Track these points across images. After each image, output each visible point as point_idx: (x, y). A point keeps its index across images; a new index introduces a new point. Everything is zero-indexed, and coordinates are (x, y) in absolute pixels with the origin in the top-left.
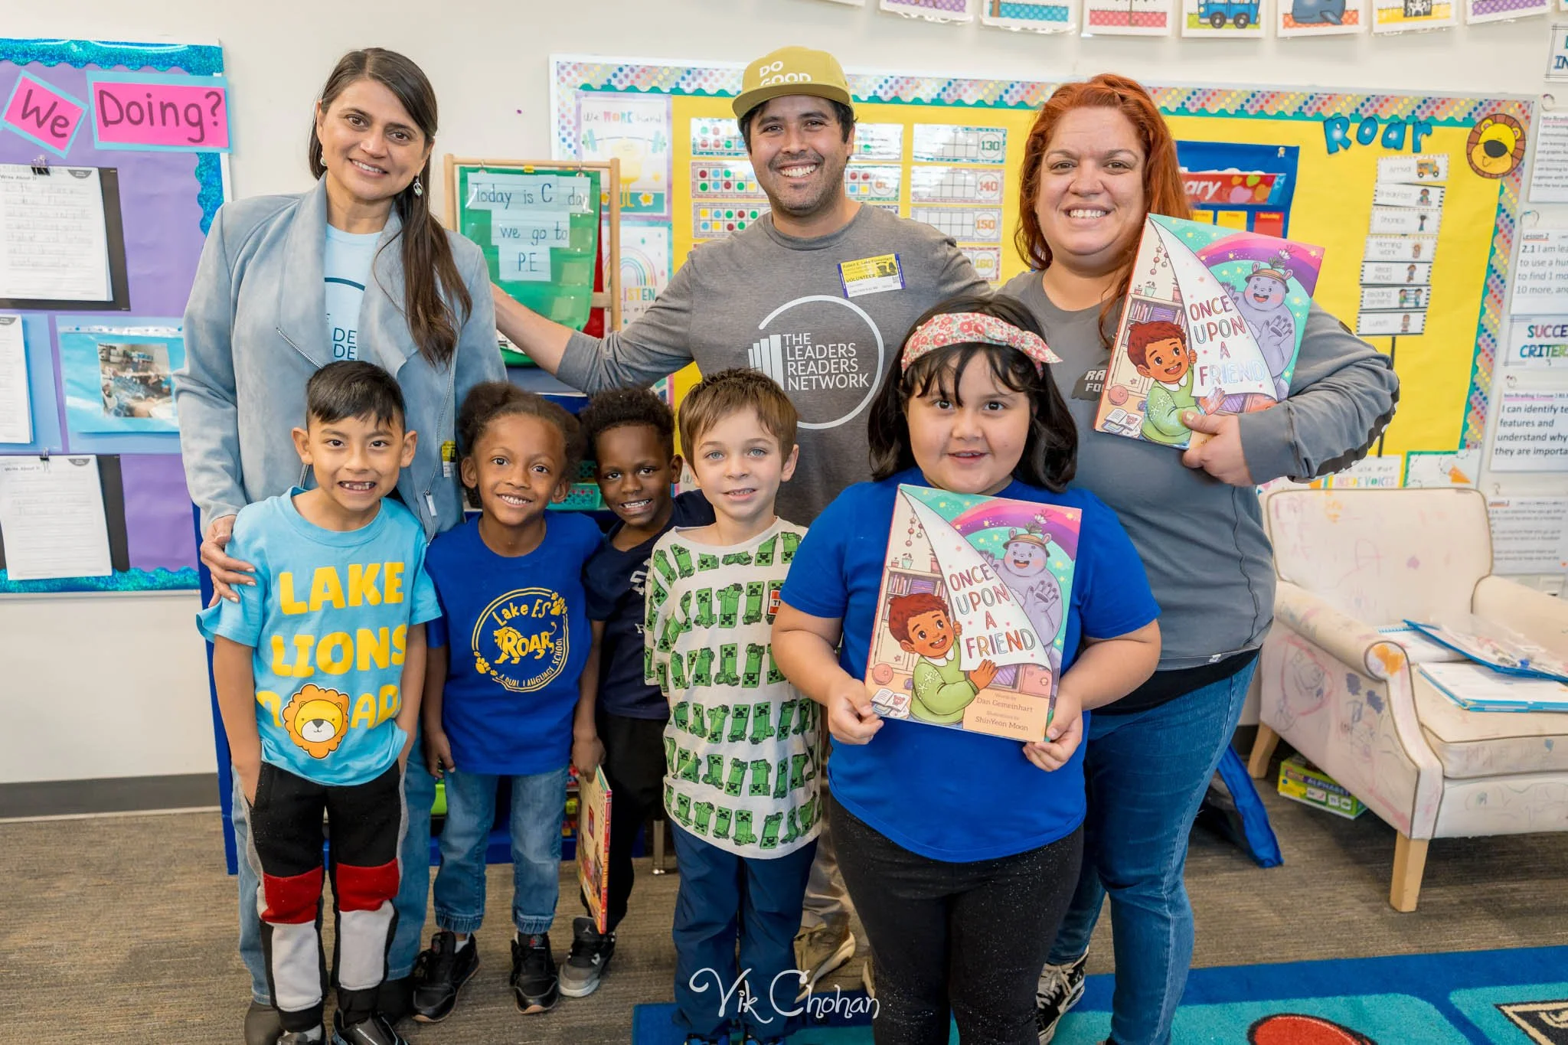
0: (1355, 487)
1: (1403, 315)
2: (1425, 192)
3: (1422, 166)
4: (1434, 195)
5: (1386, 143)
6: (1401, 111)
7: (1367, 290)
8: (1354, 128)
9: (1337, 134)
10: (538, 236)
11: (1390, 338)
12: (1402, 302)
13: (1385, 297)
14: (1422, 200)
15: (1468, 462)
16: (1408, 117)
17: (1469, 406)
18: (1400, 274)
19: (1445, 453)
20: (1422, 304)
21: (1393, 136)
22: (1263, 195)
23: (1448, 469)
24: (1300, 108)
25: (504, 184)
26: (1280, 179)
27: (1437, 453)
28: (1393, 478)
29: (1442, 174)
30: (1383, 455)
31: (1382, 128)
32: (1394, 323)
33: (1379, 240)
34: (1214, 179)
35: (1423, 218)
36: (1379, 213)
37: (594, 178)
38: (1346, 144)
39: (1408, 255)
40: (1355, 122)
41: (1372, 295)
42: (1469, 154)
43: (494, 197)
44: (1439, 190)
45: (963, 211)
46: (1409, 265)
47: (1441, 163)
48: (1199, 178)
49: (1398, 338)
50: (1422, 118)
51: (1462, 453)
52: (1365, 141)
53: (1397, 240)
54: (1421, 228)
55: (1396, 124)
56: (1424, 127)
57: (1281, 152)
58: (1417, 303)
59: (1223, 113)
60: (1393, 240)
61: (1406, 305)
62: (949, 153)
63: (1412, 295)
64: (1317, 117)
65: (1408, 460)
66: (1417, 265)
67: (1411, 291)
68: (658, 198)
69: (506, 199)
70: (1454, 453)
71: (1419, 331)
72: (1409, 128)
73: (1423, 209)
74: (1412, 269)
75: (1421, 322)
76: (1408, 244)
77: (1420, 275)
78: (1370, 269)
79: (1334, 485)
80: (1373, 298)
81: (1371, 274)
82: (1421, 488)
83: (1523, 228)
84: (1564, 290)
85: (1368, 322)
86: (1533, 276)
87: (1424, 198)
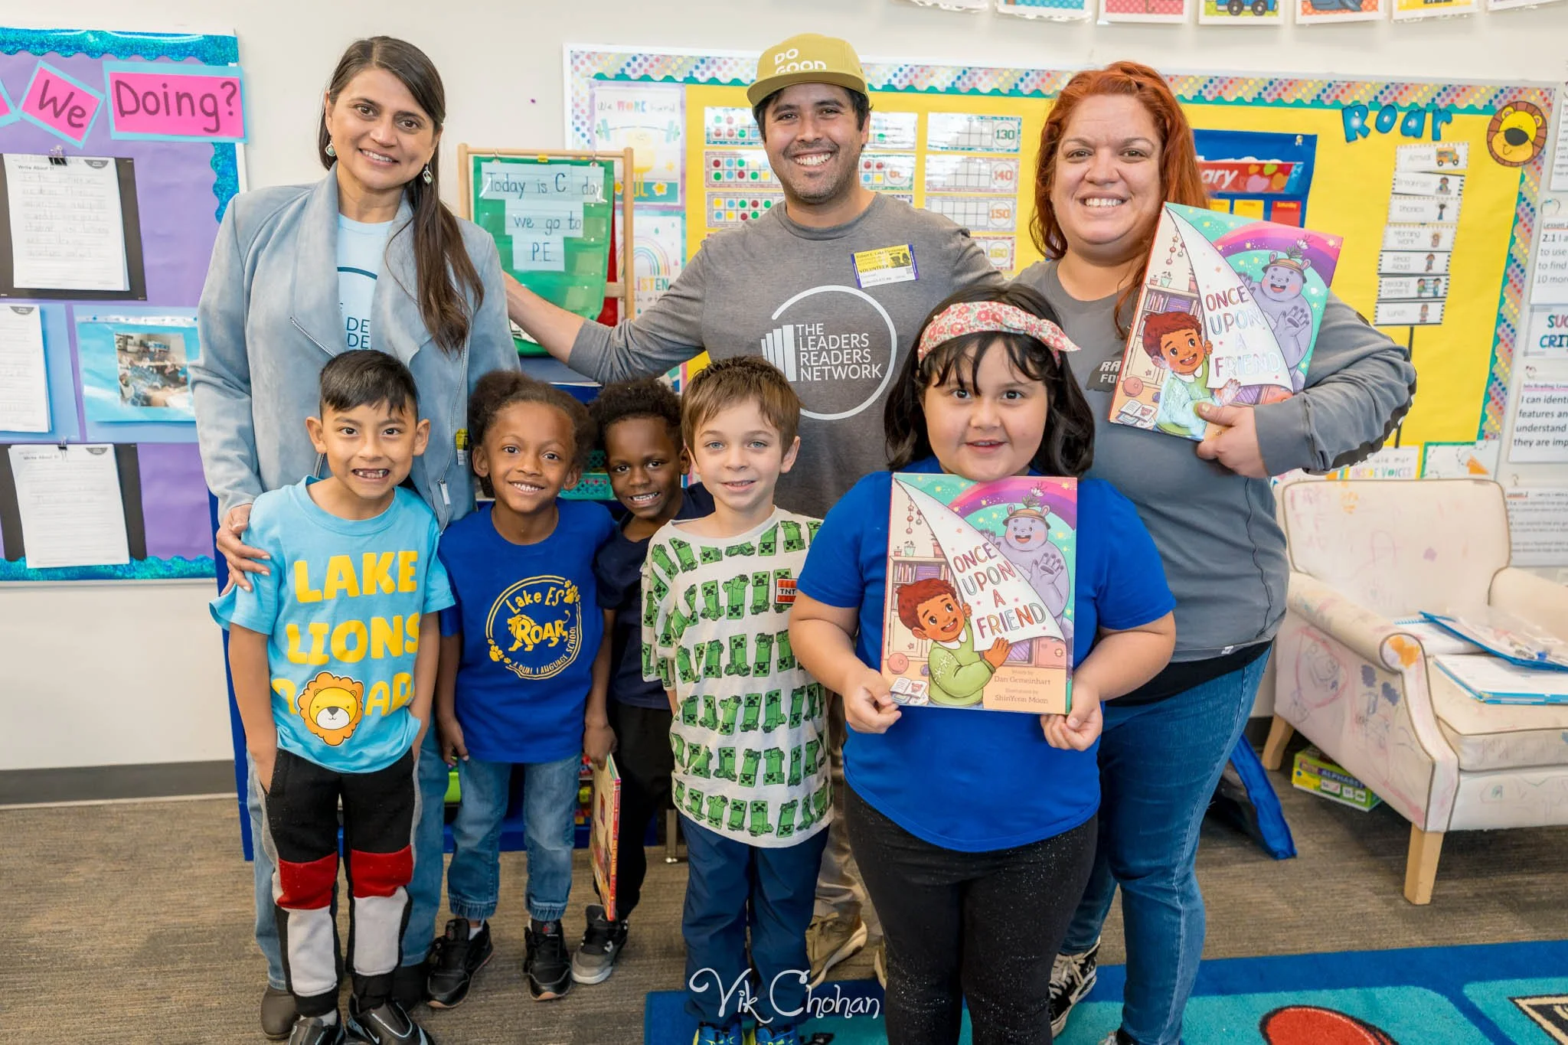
0: (1373, 478)
1: (1420, 305)
2: (1445, 181)
3: (1442, 155)
4: (1454, 183)
5: (1405, 131)
6: (1421, 99)
7: (1385, 280)
8: (1373, 115)
9: (1356, 122)
10: (552, 225)
11: (1408, 328)
12: (1420, 292)
13: (1403, 287)
14: (1441, 189)
15: (1486, 453)
16: (1428, 104)
17: (1488, 397)
18: (1418, 264)
19: (1463, 444)
20: (1440, 293)
21: (1413, 123)
22: (1280, 183)
23: (1465, 460)
24: (1319, 96)
25: (518, 173)
26: (1297, 168)
27: (1455, 444)
28: (1409, 469)
29: (1461, 164)
30: (1400, 446)
31: (1401, 116)
32: (1413, 312)
33: (1397, 229)
34: (1231, 168)
35: (1442, 207)
36: (1398, 203)
37: (608, 167)
38: (1365, 132)
39: (1427, 245)
40: (1374, 109)
41: (1389, 284)
42: (1489, 143)
43: (508, 187)
44: (1459, 178)
45: (977, 200)
46: (1427, 254)
47: (1461, 152)
48: (1216, 167)
49: (1416, 328)
50: (1442, 106)
51: (1480, 443)
52: (1382, 128)
53: (1417, 229)
54: (1440, 217)
55: (1416, 112)
56: (1444, 115)
57: (1299, 141)
58: (1436, 293)
59: (1240, 101)
60: (1412, 229)
61: (1424, 295)
62: (964, 142)
63: (1430, 284)
64: (1334, 106)
65: (1426, 451)
66: (1435, 254)
68: (672, 187)
69: (520, 188)
70: (1473, 444)
71: (1438, 321)
72: (1429, 116)
73: (1442, 198)
74: (1431, 258)
75: (1439, 312)
77: (1439, 265)
78: (1388, 258)
79: (1350, 477)
80: (1391, 286)
81: (1389, 264)
82: (1439, 479)
83: (1544, 217)
85: (1385, 312)
86: (1554, 266)
87: (1444, 187)
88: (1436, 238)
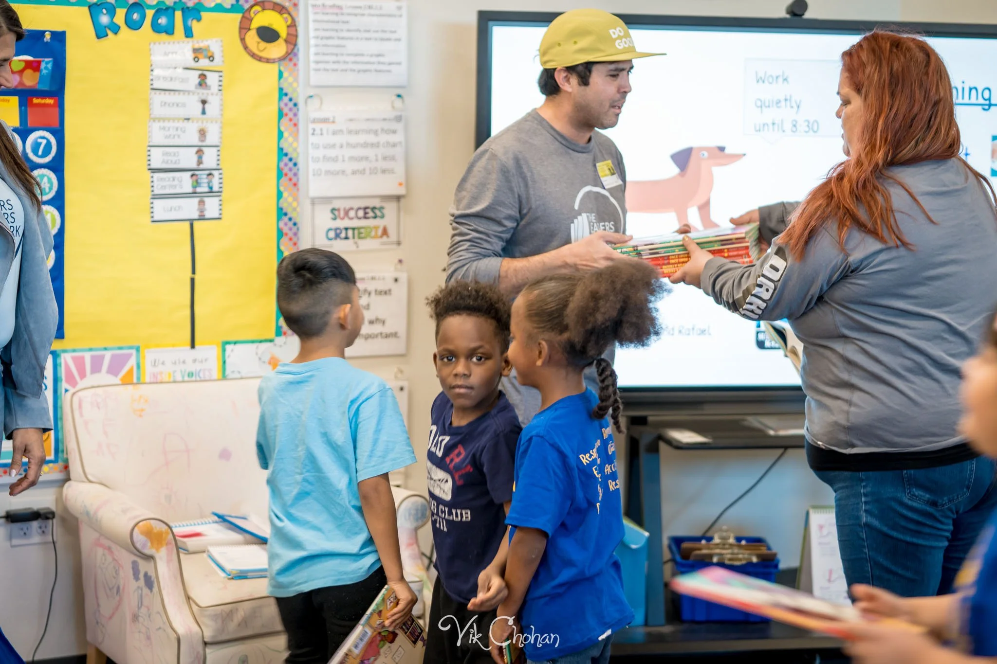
1: (196, 200)
2: (203, 77)
3: (197, 52)
4: (212, 79)
5: (156, 28)
7: (157, 175)
8: (121, 13)
9: (104, 20)
11: (187, 224)
12: (194, 187)
13: (176, 182)
14: (200, 84)
16: (175, 2)
18: (188, 159)
19: (261, 342)
20: (216, 188)
21: (163, 21)
22: (32, 79)
23: (267, 358)
26: (48, 64)
27: (253, 342)
28: (210, 369)
29: (217, 60)
30: (197, 346)
31: (150, 13)
32: (189, 208)
33: (162, 124)
35: (204, 102)
36: (158, 98)
38: (115, 29)
39: (195, 140)
40: (121, 7)
41: (162, 179)
42: (242, 40)
44: (217, 74)
46: (196, 149)
47: (215, 48)
49: (196, 224)
51: (280, 340)
52: (134, 26)
53: (180, 124)
54: (204, 112)
55: (164, 10)
56: (193, 13)
57: (48, 37)
58: (211, 188)
60: (176, 124)
61: (199, 190)
63: (204, 179)
64: (80, 3)
65: (224, 350)
66: (204, 149)
67: (203, 175)
70: (271, 341)
71: (217, 216)
72: (178, 14)
73: (203, 93)
74: (200, 153)
75: (217, 207)
76: (192, 129)
77: (210, 159)
78: (156, 153)
79: (147, 380)
80: (164, 183)
81: (158, 159)
82: (242, 378)
83: (309, 111)
84: (363, 172)
85: (162, 208)
86: (326, 159)
87: (202, 81)
88: (202, 133)
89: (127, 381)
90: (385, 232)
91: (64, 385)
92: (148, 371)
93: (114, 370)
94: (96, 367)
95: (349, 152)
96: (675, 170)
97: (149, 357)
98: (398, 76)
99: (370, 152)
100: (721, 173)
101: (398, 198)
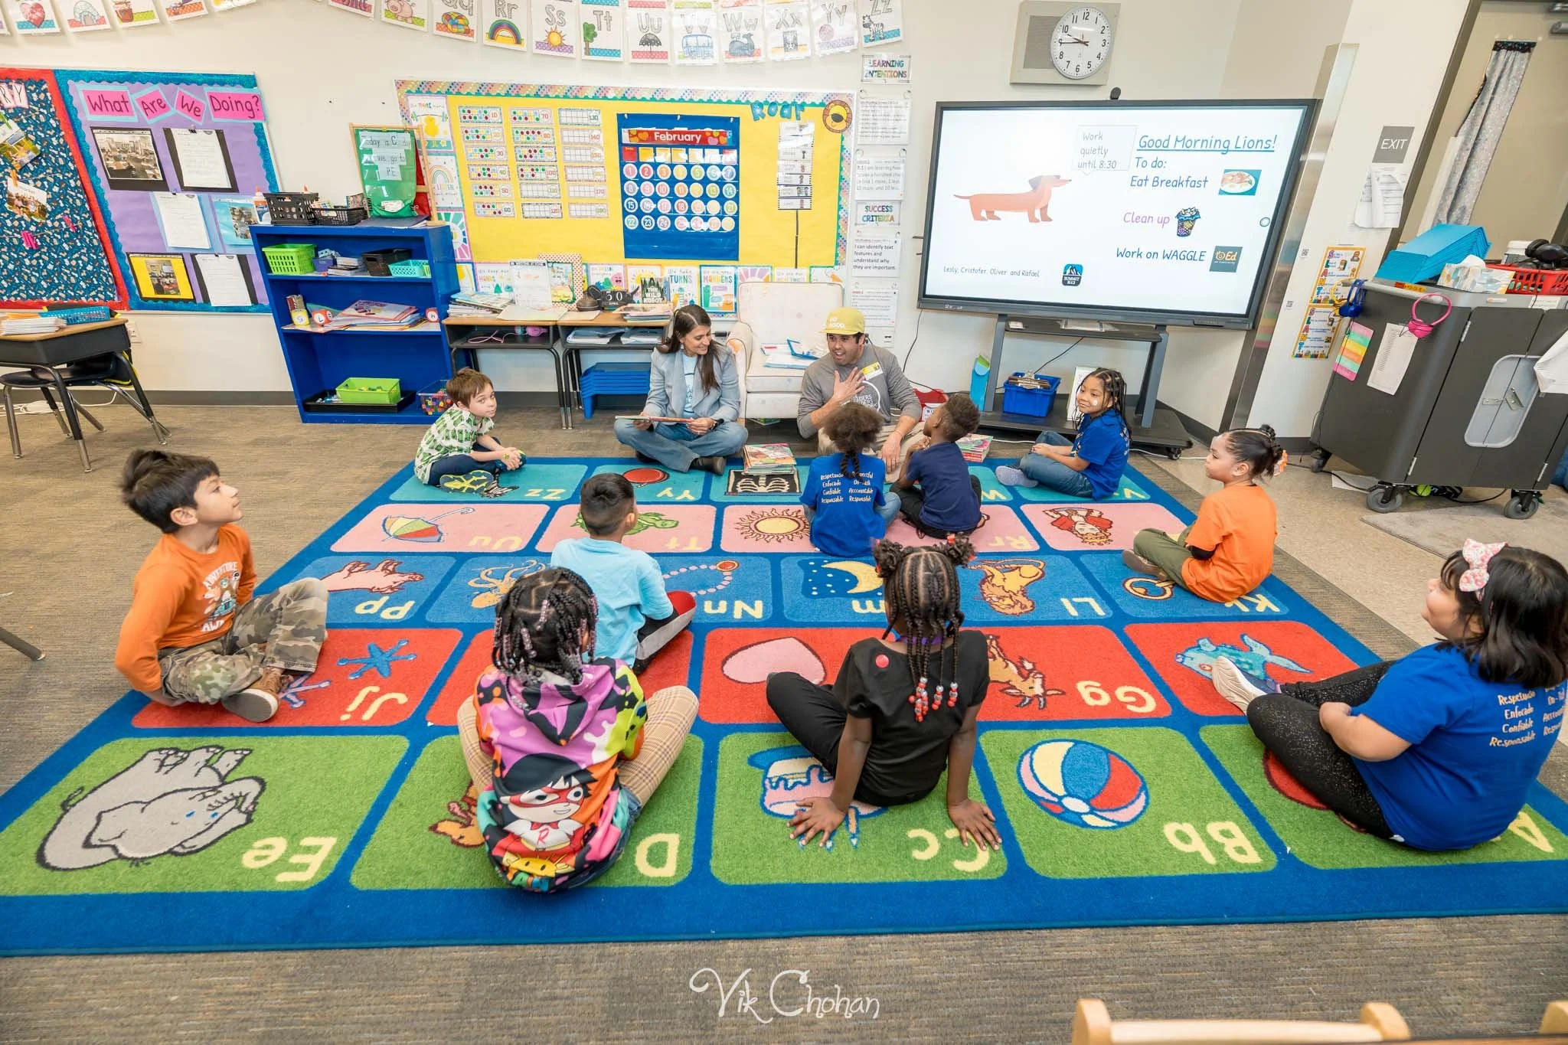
1: (799, 200)
2: (804, 140)
3: (801, 127)
5: (782, 115)
6: (790, 99)
7: (781, 187)
8: (766, 107)
10: (393, 160)
11: (795, 211)
12: (799, 194)
13: (790, 191)
15: (840, 271)
16: (792, 102)
17: (838, 245)
18: (796, 180)
19: (828, 267)
20: (809, 194)
21: (786, 111)
22: (725, 141)
23: (830, 275)
24: (738, 98)
25: (376, 136)
26: (732, 133)
27: (823, 267)
28: (804, 278)
32: (796, 203)
33: (784, 163)
34: (698, 133)
35: (804, 152)
37: (413, 135)
38: (763, 116)
39: (799, 171)
40: (766, 105)
41: (784, 189)
42: (824, 121)
43: (373, 142)
45: (586, 149)
46: (800, 175)
47: (811, 125)
48: (690, 133)
49: (799, 211)
50: (799, 103)
51: (836, 267)
52: (772, 114)
53: (793, 163)
54: (804, 157)
55: (785, 105)
56: (800, 107)
57: (732, 120)
58: (806, 194)
59: (701, 101)
60: (791, 163)
61: (801, 195)
62: (575, 121)
63: (803, 190)
64: (746, 103)
65: (812, 271)
66: (804, 175)
67: (803, 188)
68: (448, 142)
69: (378, 143)
70: (832, 267)
71: (809, 207)
72: (793, 108)
73: (804, 148)
74: (801, 177)
75: (809, 204)
76: (798, 165)
77: (806, 181)
78: (781, 177)
79: (776, 281)
80: (785, 191)
81: (782, 179)
83: (855, 158)
84: (881, 188)
85: (783, 203)
86: (864, 182)
88: (803, 168)
89: (766, 281)
90: (892, 218)
91: (739, 281)
92: (776, 278)
93: (761, 275)
94: (753, 275)
95: (875, 178)
96: (1029, 189)
97: (776, 271)
98: (904, 138)
99: (887, 179)
100: (1055, 191)
101: (900, 202)
